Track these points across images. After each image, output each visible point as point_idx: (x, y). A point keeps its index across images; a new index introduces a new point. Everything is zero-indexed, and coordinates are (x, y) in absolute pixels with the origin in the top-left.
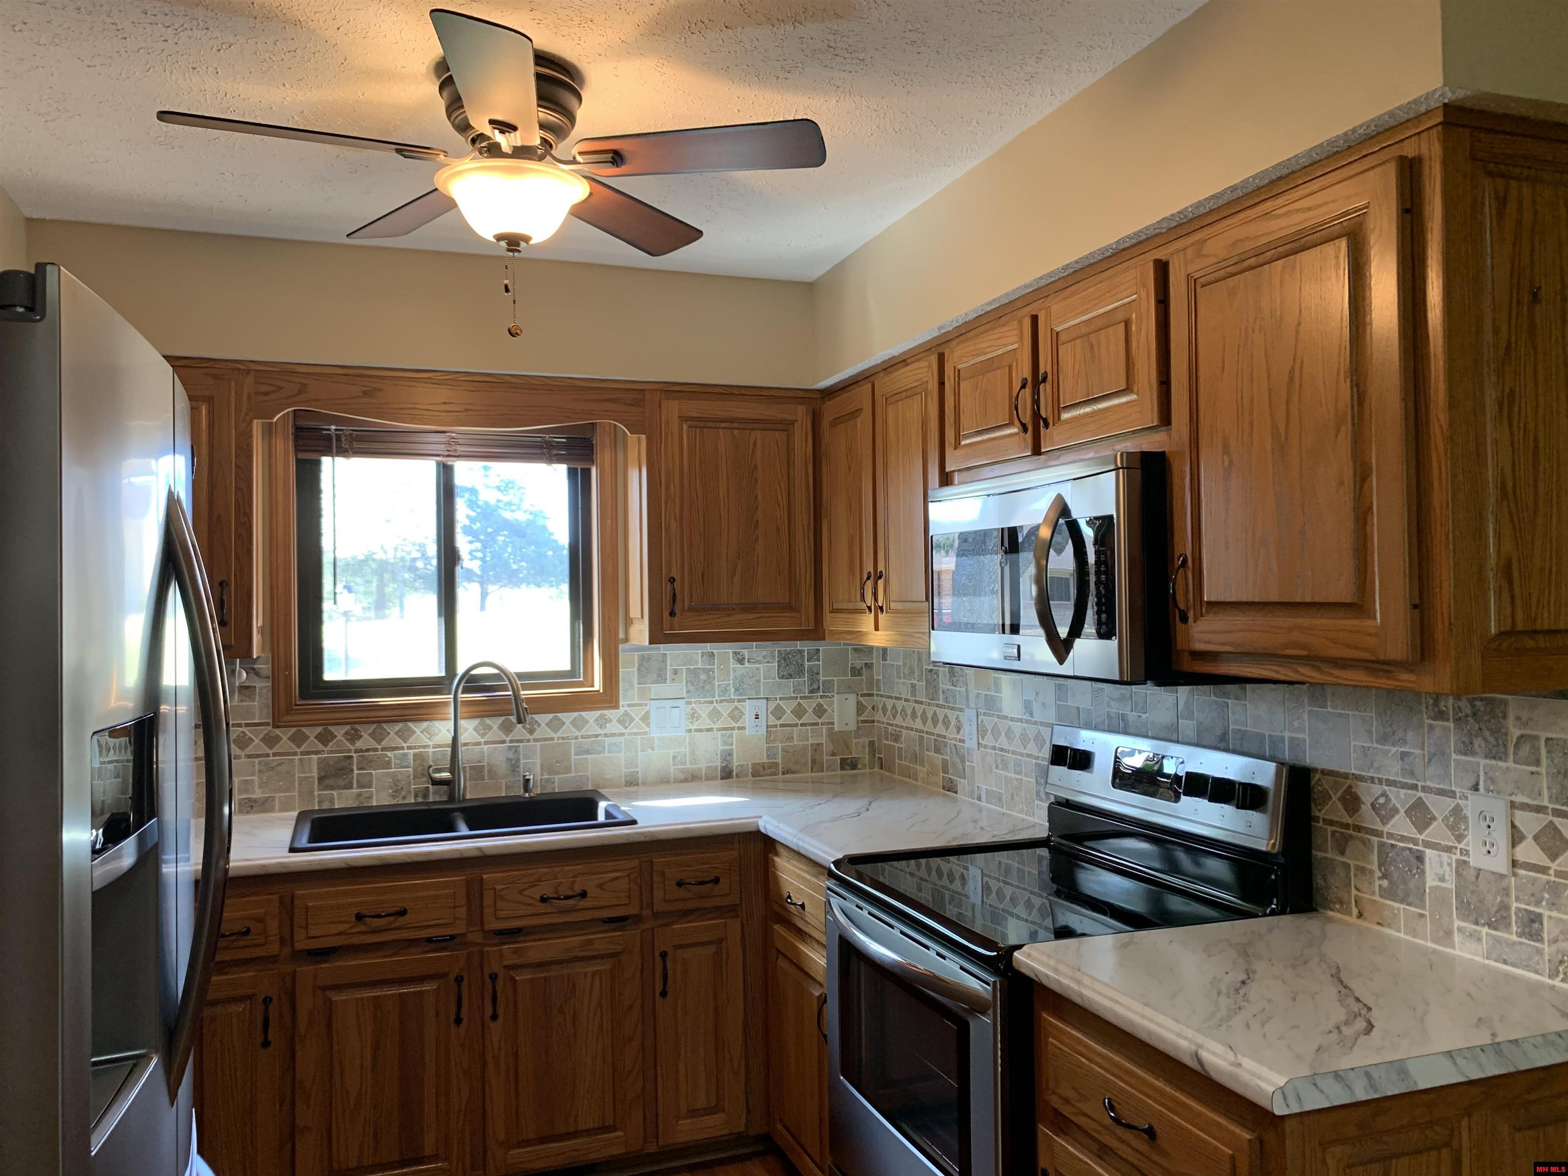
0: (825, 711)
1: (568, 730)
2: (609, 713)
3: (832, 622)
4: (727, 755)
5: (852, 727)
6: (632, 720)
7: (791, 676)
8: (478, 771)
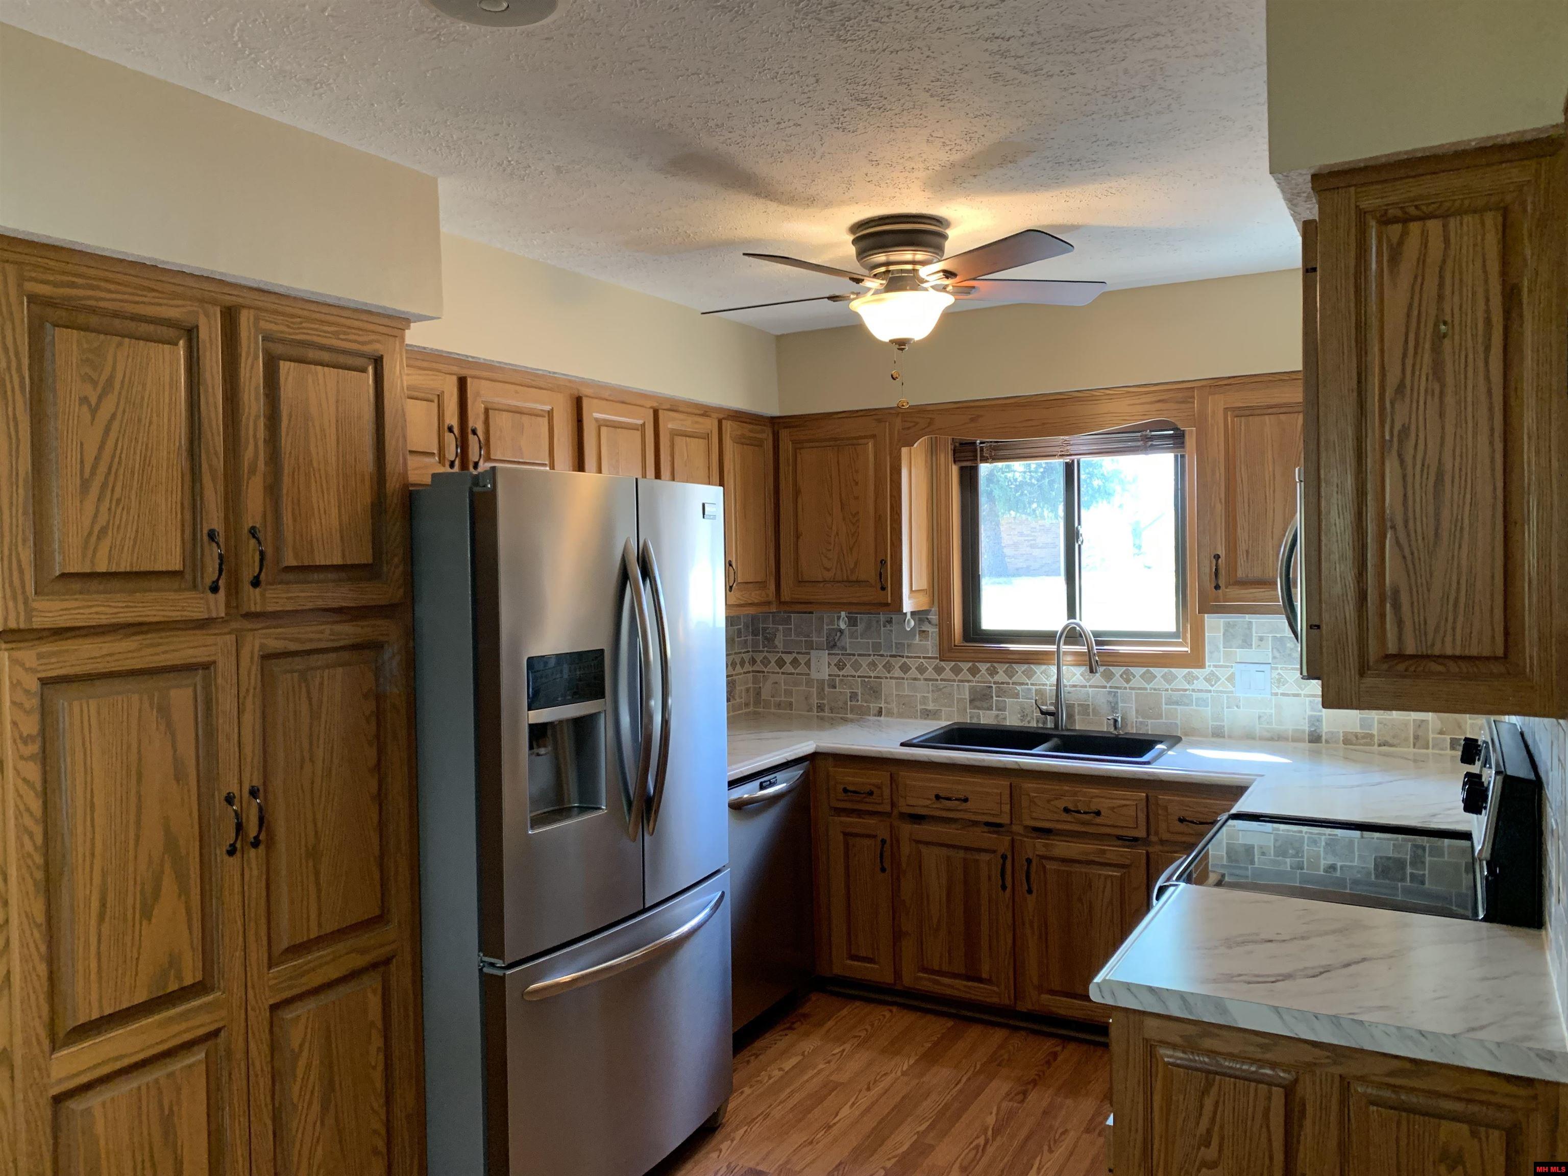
1: (1159, 682)
2: (1195, 671)
4: (1316, 721)
6: (1218, 679)
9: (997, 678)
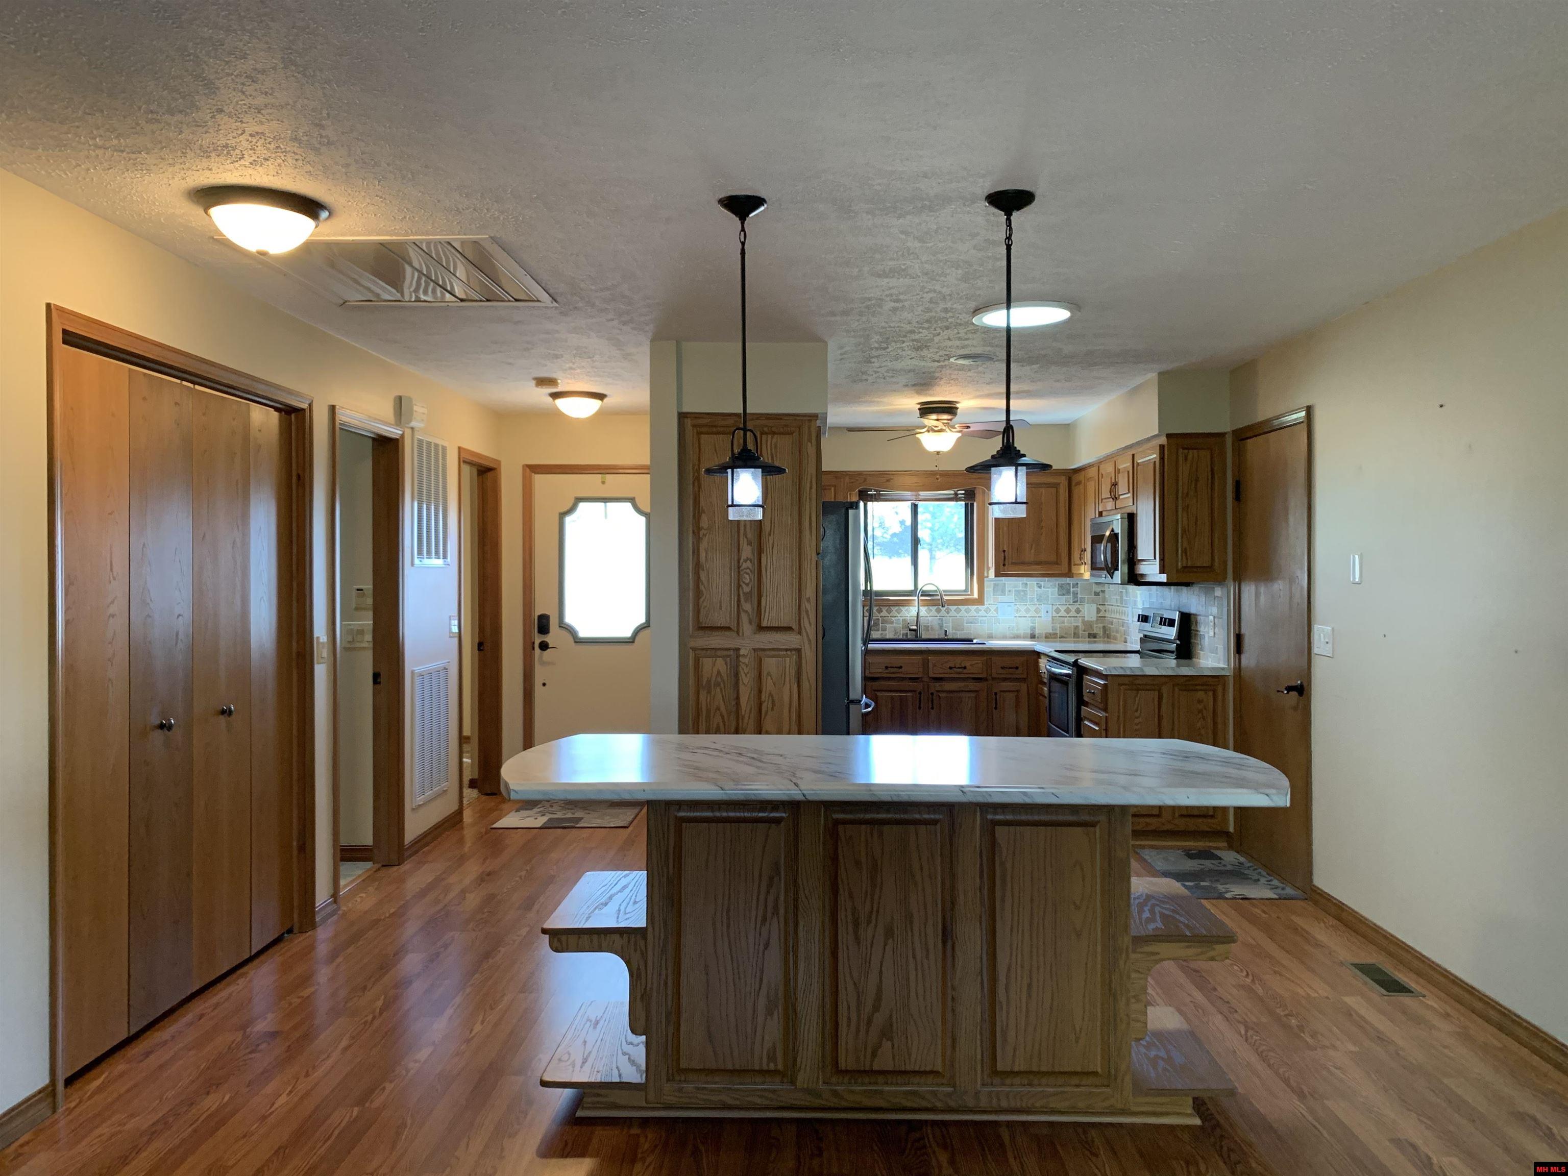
0: (1080, 611)
1: (963, 613)
2: (980, 607)
3: (1074, 570)
4: (1033, 628)
5: (1094, 619)
6: (990, 610)
7: (1064, 595)
8: (927, 628)
9: (882, 614)
